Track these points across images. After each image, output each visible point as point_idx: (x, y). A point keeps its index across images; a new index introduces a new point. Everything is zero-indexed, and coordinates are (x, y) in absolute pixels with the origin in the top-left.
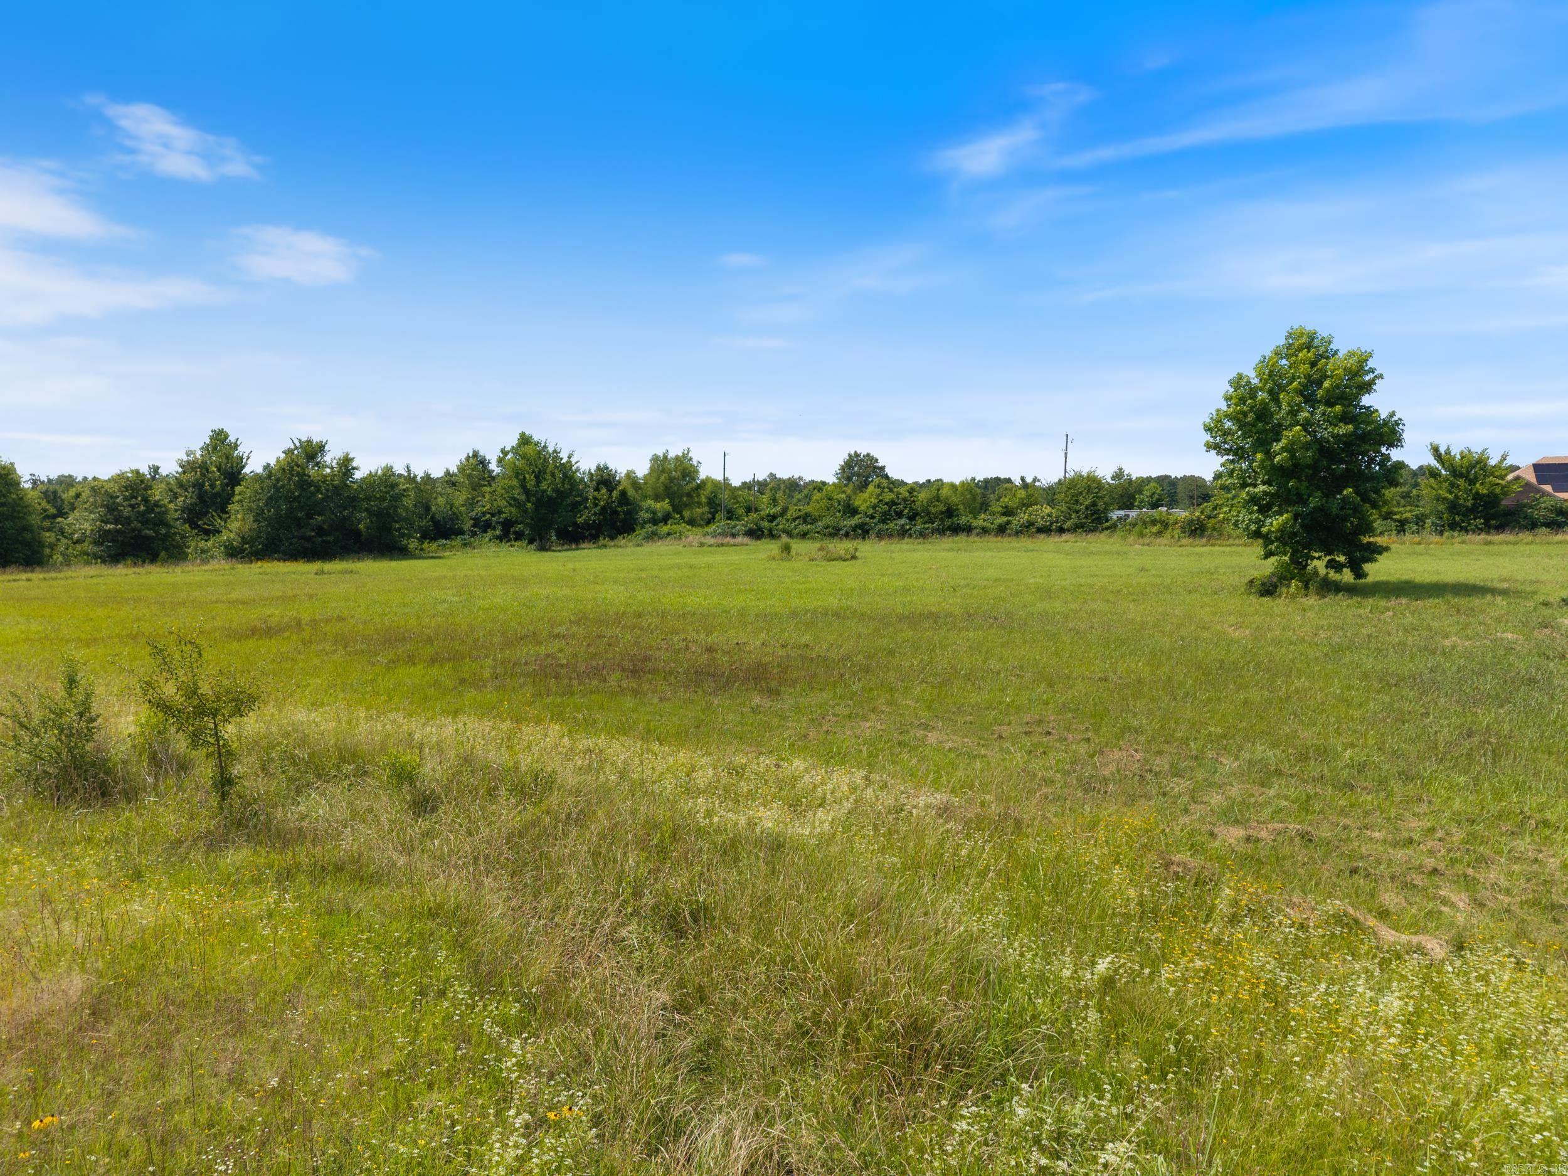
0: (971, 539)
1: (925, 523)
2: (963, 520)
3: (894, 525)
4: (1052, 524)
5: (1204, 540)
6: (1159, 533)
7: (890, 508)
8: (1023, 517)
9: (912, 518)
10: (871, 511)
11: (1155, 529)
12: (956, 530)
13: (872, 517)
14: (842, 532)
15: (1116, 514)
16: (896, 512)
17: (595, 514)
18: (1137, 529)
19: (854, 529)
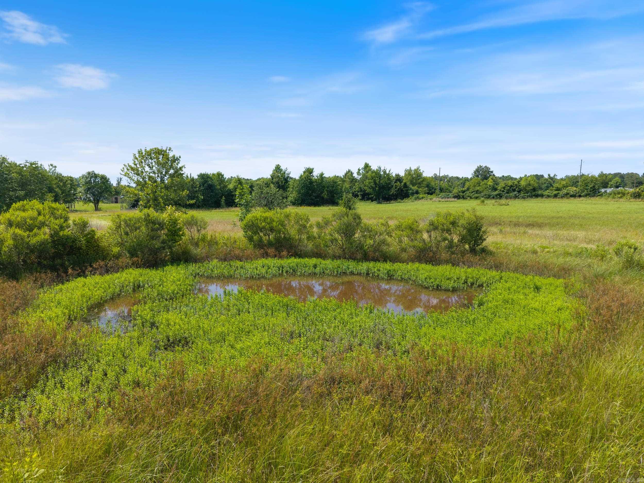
0: (544, 199)
1: (524, 193)
2: (540, 192)
3: (512, 194)
4: (576, 194)
5: (640, 200)
6: (621, 197)
7: (510, 188)
8: (565, 191)
9: (519, 192)
10: (503, 189)
11: (619, 196)
12: (537, 196)
13: (503, 191)
14: (491, 197)
15: (603, 190)
16: (512, 190)
17: (396, 191)
18: (612, 196)
19: (496, 195)
